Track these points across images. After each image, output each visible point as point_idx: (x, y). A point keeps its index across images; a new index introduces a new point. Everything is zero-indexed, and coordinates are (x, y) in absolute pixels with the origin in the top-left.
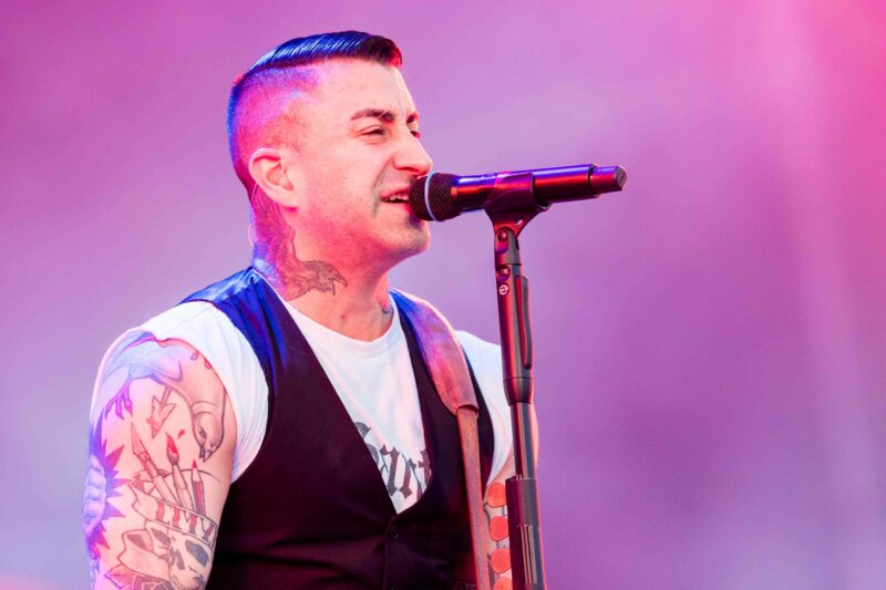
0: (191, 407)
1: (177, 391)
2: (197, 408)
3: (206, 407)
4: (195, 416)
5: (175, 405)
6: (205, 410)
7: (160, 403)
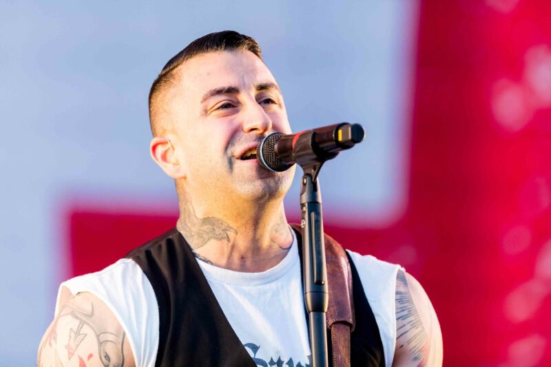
0: (98, 336)
2: (103, 338)
3: (110, 337)
4: (101, 344)
5: (86, 334)
6: (108, 339)
7: (75, 333)
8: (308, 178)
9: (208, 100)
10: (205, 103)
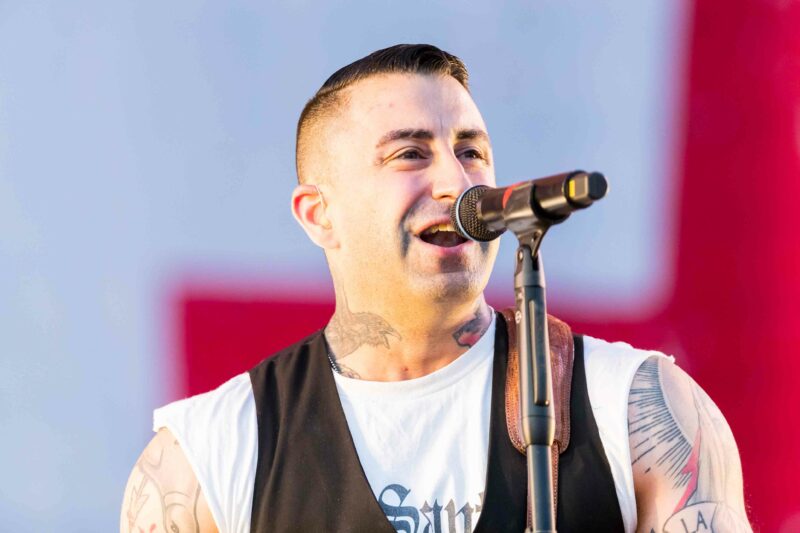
0: (163, 498)
1: (152, 480)
2: (169, 499)
3: (178, 498)
4: (167, 508)
5: (148, 496)
6: (176, 501)
7: (137, 494)
8: (526, 252)
9: (387, 146)
10: (381, 149)
